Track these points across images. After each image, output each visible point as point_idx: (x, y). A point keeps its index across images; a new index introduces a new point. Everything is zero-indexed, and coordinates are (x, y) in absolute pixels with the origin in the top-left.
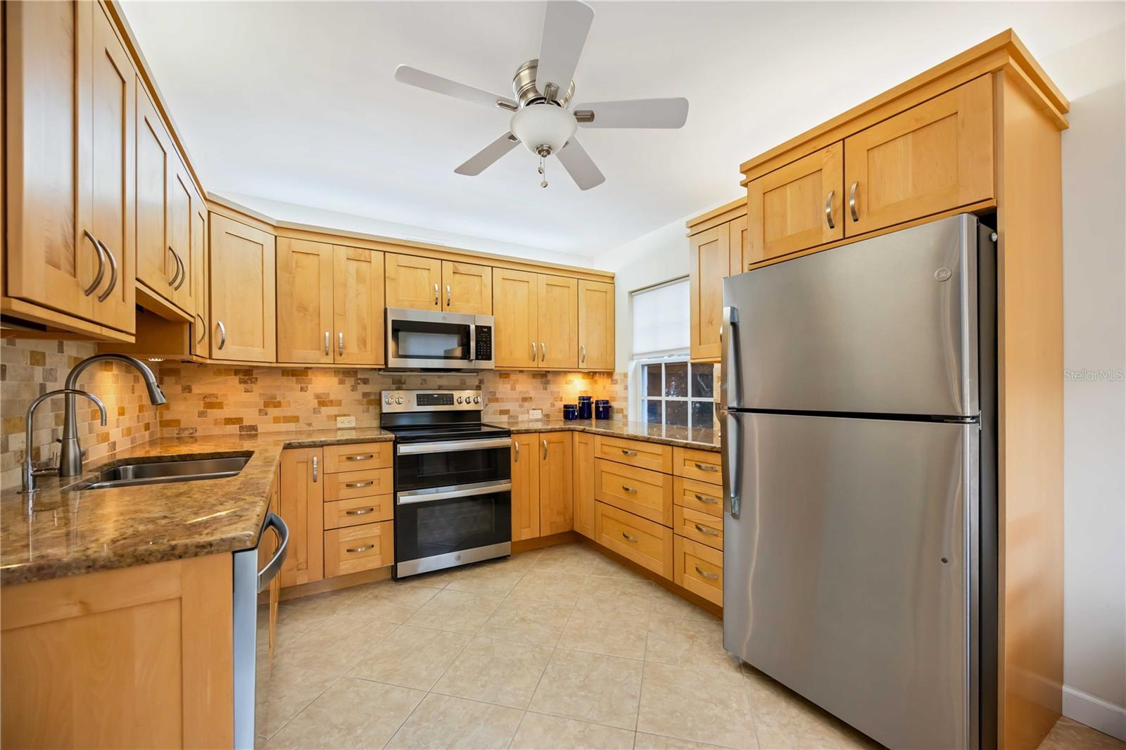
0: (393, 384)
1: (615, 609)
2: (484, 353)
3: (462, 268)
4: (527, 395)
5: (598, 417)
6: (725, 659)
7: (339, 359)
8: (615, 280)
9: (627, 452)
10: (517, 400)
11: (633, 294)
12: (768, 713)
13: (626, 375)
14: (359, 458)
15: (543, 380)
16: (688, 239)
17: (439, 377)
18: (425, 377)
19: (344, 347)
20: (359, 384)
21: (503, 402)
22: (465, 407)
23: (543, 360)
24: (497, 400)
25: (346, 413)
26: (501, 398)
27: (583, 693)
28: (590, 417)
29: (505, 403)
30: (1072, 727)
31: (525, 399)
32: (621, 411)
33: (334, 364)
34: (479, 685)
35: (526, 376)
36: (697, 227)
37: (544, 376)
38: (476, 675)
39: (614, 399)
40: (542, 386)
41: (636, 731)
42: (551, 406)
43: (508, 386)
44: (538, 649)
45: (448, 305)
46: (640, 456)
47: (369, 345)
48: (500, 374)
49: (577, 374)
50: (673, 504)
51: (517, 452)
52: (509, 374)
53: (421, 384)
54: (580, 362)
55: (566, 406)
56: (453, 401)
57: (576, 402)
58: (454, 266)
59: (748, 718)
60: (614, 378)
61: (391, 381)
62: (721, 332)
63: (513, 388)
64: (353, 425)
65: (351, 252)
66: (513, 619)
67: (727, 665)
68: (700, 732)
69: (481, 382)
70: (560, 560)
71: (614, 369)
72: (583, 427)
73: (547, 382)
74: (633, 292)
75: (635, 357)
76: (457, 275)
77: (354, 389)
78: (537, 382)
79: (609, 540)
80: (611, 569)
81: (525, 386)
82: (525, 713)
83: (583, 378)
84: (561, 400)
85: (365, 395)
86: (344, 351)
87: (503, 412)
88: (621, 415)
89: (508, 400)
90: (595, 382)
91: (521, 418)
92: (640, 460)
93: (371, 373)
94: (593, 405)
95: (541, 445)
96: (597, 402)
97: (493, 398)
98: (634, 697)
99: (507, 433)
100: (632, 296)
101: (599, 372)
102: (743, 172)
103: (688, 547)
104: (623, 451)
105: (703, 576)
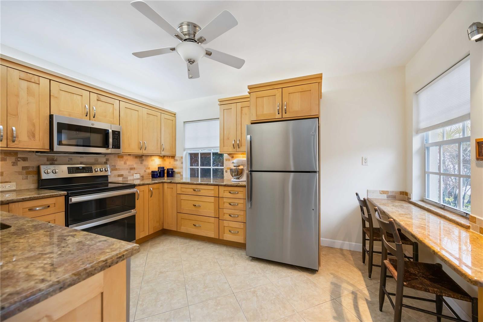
0: (47, 161)
1: (199, 255)
2: (117, 145)
3: (102, 98)
4: (132, 167)
5: (168, 176)
6: (246, 259)
7: (11, 144)
8: (176, 115)
9: (195, 190)
10: (127, 169)
11: (185, 123)
12: (267, 270)
13: (182, 158)
14: (38, 209)
15: (141, 159)
16: (219, 106)
17: (81, 157)
18: (71, 157)
19: (17, 137)
20: (19, 161)
21: (120, 170)
22: (99, 174)
23: (145, 150)
24: (116, 169)
25: (7, 180)
26: (119, 168)
27: (207, 290)
28: (164, 176)
29: (121, 171)
30: (323, 247)
31: (131, 169)
32: (179, 173)
33: (7, 147)
34: (159, 306)
35: (132, 157)
36: (223, 102)
37: (141, 157)
38: (155, 303)
39: (176, 168)
40: (140, 162)
41: (233, 293)
42: (144, 172)
43: (123, 162)
44: (177, 281)
45: (94, 117)
46: (202, 191)
47: (37, 136)
48: (118, 156)
49: (156, 156)
50: (218, 208)
51: (139, 195)
52: (123, 156)
53: (69, 161)
54: (162, 151)
55: (152, 172)
56: (92, 170)
57: (157, 170)
58: (97, 96)
59: (262, 274)
60: (175, 159)
61: (45, 159)
62: (233, 143)
63: (125, 163)
64: (14, 188)
65: (23, 75)
66: (156, 274)
67: (248, 261)
68: (252, 284)
69: (107, 160)
70: (161, 243)
71: (176, 155)
72: (170, 181)
73: (143, 160)
74: (185, 122)
75: (186, 150)
76: (99, 102)
77: (14, 164)
78: (137, 160)
79: (185, 229)
80: (187, 241)
81: (132, 162)
82: (189, 307)
83: (159, 158)
84: (149, 169)
85: (23, 168)
86: (16, 139)
87: (119, 176)
88: (179, 175)
89: (122, 169)
90: (165, 160)
91: (129, 178)
92: (202, 193)
93: (30, 154)
94: (166, 171)
95: (150, 190)
96: (168, 170)
97: (114, 169)
98: (226, 283)
99: (133, 186)
100: (185, 124)
101: (167, 156)
102: (249, 89)
103: (226, 223)
104: (193, 190)
105: (232, 233)
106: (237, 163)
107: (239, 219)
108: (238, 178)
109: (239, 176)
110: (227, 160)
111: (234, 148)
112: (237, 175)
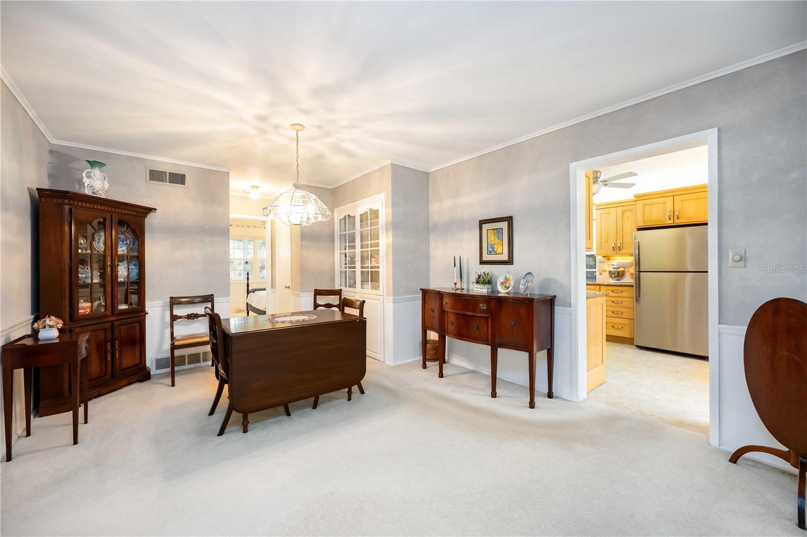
62: (613, 246)
105: (615, 328)
106: (617, 265)
107: (624, 315)
108: (619, 280)
109: (620, 278)
110: (601, 262)
111: (614, 251)
112: (618, 276)
